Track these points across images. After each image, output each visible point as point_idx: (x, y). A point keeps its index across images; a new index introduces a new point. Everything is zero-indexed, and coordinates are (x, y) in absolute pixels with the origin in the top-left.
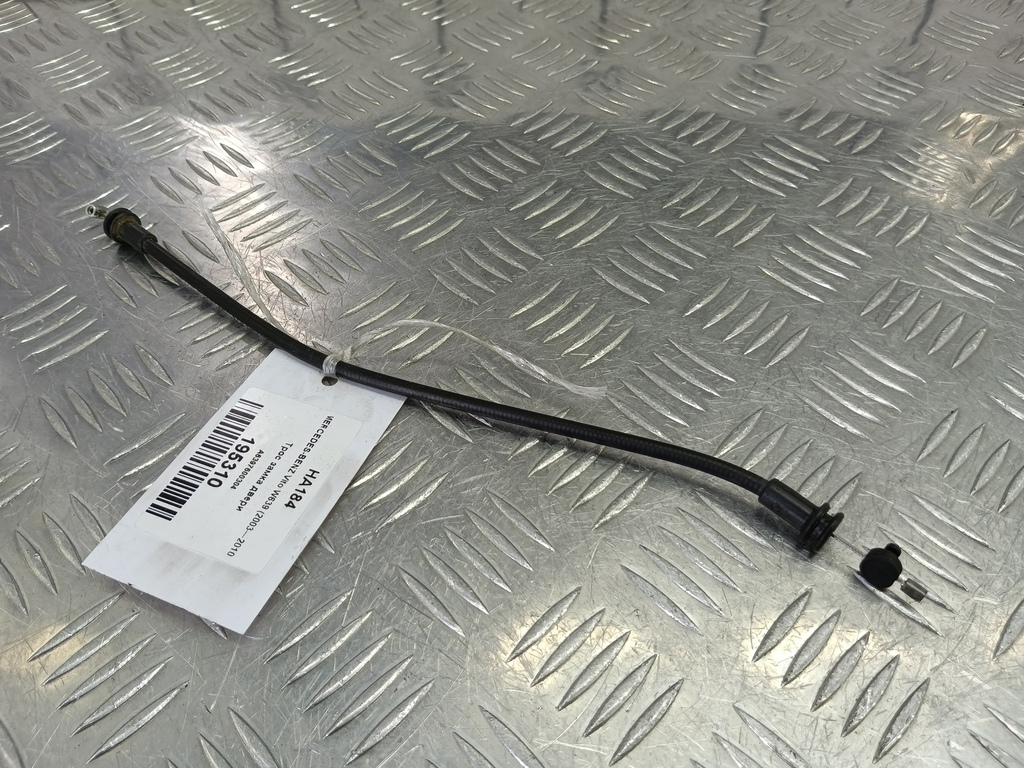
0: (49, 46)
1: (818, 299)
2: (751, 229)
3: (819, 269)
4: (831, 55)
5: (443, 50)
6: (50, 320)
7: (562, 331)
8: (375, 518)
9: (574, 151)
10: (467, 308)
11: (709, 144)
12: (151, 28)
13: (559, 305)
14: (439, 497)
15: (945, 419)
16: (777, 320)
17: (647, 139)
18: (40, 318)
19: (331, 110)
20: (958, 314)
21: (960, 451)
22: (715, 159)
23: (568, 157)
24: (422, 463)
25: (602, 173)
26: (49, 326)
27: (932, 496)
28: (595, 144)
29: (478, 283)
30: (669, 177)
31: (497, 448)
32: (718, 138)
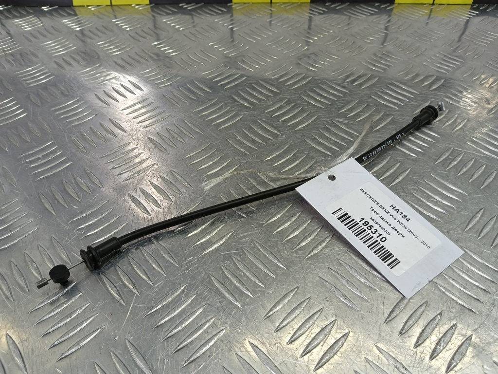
0: (49, 35)
1: (415, 156)
2: (381, 123)
3: (415, 142)
4: (419, 46)
5: (233, 41)
6: (44, 157)
7: (290, 167)
8: (198, 251)
9: (296, 87)
10: (244, 156)
11: (361, 85)
12: (96, 28)
13: (288, 155)
14: (229, 242)
15: (478, 212)
16: (395, 165)
17: (330, 81)
18: (40, 156)
19: (181, 66)
20: (482, 164)
21: (485, 227)
22: (364, 91)
23: (293, 89)
24: (222, 226)
25: (309, 96)
26: (44, 160)
27: (471, 248)
28: (306, 84)
29: (249, 145)
30: (341, 99)
31: (258, 220)
32: (365, 82)
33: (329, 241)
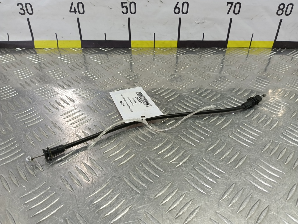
0: (18, 66)
1: (249, 146)
2: (225, 124)
3: (248, 137)
4: (244, 73)
5: (131, 71)
6: (7, 149)
7: (169, 155)
8: (107, 221)
9: (171, 100)
10: (139, 147)
11: (211, 98)
12: (48, 62)
13: (168, 146)
14: (129, 214)
15: (293, 187)
16: (236, 153)
17: (191, 96)
18: (4, 148)
19: (99, 87)
20: (292, 151)
22: (213, 103)
23: (169, 101)
24: (124, 201)
25: (179, 106)
26: (6, 151)
28: (177, 98)
29: (142, 139)
30: (199, 108)
31: (149, 196)
32: (213, 97)
33: (198, 212)
